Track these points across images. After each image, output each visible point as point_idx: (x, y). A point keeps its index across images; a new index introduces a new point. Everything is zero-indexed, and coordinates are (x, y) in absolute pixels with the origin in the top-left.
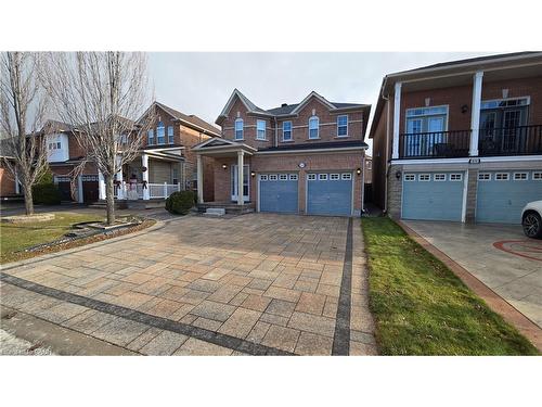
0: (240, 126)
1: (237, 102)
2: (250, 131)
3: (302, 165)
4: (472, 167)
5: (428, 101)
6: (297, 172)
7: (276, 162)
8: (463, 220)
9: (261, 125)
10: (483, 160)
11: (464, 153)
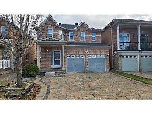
3: (87, 52)
4: (140, 54)
5: (124, 31)
6: (84, 55)
7: (75, 50)
8: (138, 70)
10: (142, 52)
11: (136, 49)
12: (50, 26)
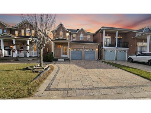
0: (61, 33)
1: (61, 26)
2: (64, 36)
3: (84, 47)
4: (117, 49)
6: (82, 49)
8: (115, 60)
9: (68, 34)
11: (115, 46)
12: (61, 30)
